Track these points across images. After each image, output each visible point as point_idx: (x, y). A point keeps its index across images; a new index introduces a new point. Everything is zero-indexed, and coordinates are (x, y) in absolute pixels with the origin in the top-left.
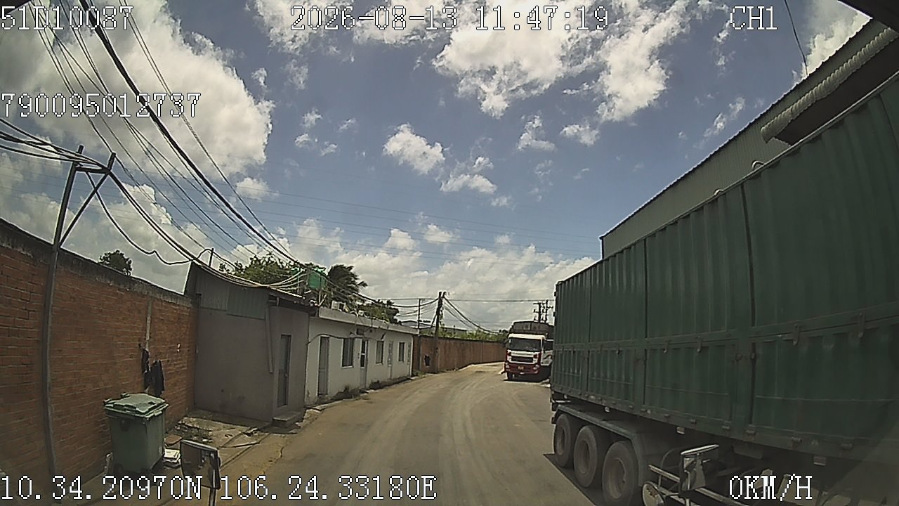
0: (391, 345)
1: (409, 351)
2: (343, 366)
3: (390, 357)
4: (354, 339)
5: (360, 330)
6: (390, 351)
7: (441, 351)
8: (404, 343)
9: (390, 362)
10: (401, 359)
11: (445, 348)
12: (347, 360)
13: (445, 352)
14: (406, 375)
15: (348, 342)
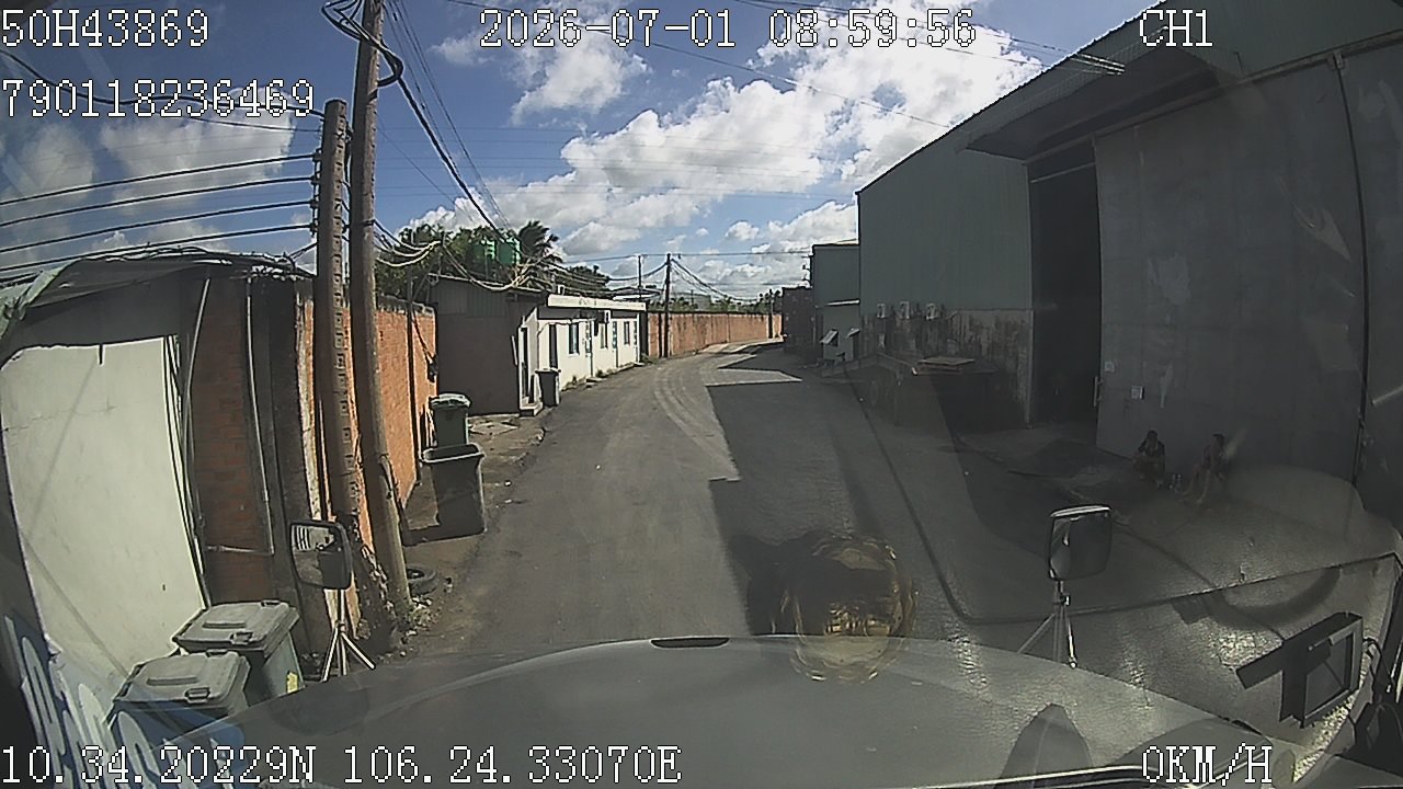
0: (615, 327)
1: (636, 331)
2: (571, 352)
3: (615, 339)
4: (577, 324)
5: (583, 312)
6: (615, 333)
7: (674, 329)
8: (628, 323)
9: (615, 346)
10: (627, 342)
11: (678, 325)
12: (573, 348)
13: (680, 329)
14: (634, 361)
15: (574, 327)
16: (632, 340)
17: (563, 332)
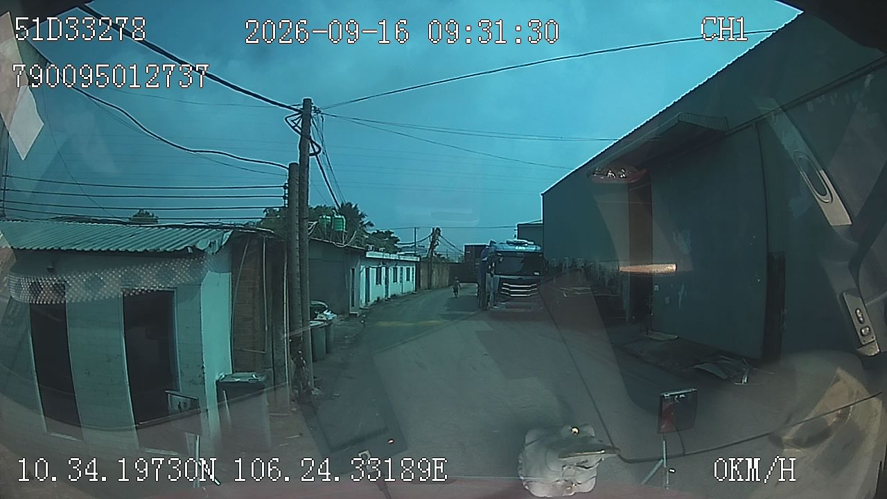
0: (402, 270)
1: (413, 273)
2: (377, 284)
3: (401, 278)
4: (381, 268)
5: (384, 261)
6: (401, 274)
8: (409, 268)
9: (401, 282)
10: (408, 280)
11: (439, 270)
12: (379, 281)
14: (411, 291)
15: (379, 270)
16: (411, 278)
17: (373, 272)
